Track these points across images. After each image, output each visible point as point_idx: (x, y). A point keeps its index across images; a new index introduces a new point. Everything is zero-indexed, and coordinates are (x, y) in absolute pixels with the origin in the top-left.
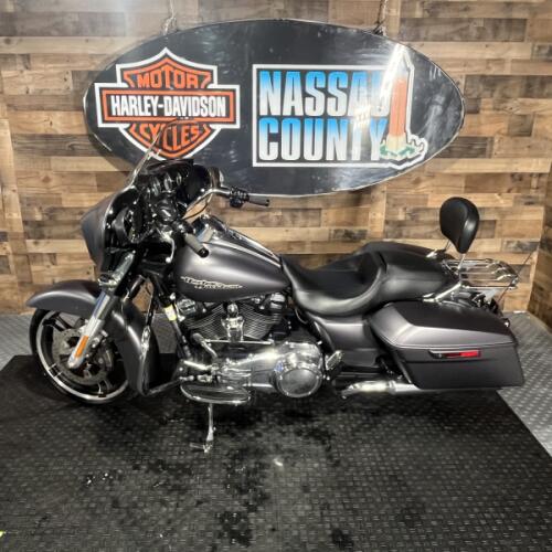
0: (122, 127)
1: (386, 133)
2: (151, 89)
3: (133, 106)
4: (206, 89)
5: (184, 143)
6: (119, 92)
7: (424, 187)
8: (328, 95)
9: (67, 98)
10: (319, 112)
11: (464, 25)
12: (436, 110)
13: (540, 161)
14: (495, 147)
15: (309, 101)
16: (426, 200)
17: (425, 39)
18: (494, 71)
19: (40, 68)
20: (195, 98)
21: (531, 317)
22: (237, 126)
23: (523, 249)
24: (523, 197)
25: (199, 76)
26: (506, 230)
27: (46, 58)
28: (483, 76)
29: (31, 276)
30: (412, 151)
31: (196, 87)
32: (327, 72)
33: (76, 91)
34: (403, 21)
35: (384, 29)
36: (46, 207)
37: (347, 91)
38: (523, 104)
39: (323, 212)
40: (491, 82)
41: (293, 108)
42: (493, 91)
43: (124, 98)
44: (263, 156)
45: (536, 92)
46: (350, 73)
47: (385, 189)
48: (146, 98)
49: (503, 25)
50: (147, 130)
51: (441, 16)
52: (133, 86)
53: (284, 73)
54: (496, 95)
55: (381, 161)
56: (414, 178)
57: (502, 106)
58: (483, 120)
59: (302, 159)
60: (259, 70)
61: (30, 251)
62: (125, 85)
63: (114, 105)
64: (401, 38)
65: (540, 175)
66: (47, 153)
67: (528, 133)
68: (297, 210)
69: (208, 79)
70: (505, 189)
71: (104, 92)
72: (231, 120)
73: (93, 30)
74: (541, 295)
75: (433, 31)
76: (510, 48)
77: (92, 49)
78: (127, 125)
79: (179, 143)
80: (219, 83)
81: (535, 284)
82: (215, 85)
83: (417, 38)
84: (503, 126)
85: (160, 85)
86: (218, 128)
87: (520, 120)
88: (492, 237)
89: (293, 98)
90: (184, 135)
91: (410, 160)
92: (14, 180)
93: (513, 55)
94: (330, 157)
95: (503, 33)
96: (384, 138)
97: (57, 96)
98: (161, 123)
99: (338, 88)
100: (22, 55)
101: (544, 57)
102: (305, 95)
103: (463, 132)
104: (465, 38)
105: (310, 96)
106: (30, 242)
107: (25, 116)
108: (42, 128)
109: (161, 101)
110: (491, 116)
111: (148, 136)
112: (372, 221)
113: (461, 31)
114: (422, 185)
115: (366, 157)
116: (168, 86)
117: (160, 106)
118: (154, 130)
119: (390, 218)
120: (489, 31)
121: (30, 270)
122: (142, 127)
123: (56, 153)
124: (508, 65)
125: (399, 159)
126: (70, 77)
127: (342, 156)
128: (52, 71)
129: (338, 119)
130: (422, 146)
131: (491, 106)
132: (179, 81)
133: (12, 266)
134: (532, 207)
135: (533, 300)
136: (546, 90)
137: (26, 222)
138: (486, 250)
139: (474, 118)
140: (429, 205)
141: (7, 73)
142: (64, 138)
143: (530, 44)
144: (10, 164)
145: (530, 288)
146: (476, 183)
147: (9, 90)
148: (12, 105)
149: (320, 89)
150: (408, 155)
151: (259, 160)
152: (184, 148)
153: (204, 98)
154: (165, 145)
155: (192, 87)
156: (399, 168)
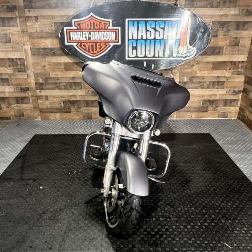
0: (74, 45)
1: (179, 46)
2: (86, 29)
3: (79, 36)
4: (107, 29)
5: (98, 50)
6: (73, 30)
8: (156, 31)
9: (52, 33)
10: (152, 37)
12: (199, 35)
13: (243, 56)
14: (224, 51)
15: (148, 33)
16: (196, 73)
17: (196, 7)
18: (224, 19)
19: (42, 21)
20: (103, 33)
21: (238, 121)
22: (120, 44)
23: (235, 93)
24: (236, 71)
25: (105, 24)
26: (229, 85)
27: (44, 17)
28: (219, 22)
30: (190, 53)
31: (104, 28)
32: (155, 21)
33: (56, 31)
35: (178, 3)
36: (45, 77)
37: (163, 29)
38: (236, 33)
40: (223, 24)
41: (142, 36)
42: (223, 27)
43: (75, 33)
44: (130, 55)
45: (241, 28)
46: (165, 21)
47: (179, 68)
48: (84, 33)
50: (84, 46)
52: (79, 28)
53: (138, 22)
54: (225, 29)
56: (191, 63)
57: (227, 34)
58: (219, 40)
59: (145, 57)
60: (128, 21)
61: (38, 95)
62: (76, 28)
63: (71, 36)
64: (186, 6)
65: (243, 62)
66: (45, 55)
67: (238, 45)
69: (108, 25)
70: (228, 68)
71: (68, 31)
72: (117, 41)
73: (63, 5)
74: (243, 112)
75: (199, 3)
76: (230, 10)
77: (62, 13)
78: (77, 44)
79: (96, 50)
80: (113, 26)
81: (240, 108)
82: (111, 27)
83: (192, 6)
84: (228, 42)
85: (89, 27)
86: (112, 44)
87: (235, 39)
88: (223, 88)
89: (142, 32)
90: (98, 47)
91: (189, 57)
92: (32, 66)
93: (231, 13)
95: (228, 4)
96: (179, 48)
97: (48, 32)
98: (90, 43)
99: (160, 28)
100: (35, 16)
101: (244, 13)
102: (147, 31)
103: (211, 45)
104: (212, 6)
105: (148, 31)
106: (38, 91)
107: (36, 41)
108: (43, 45)
109: (90, 34)
110: (222, 38)
111: (85, 48)
113: (210, 3)
114: (194, 67)
115: (171, 55)
116: (92, 28)
117: (90, 36)
118: (87, 46)
119: (181, 80)
120: (222, 3)
121: (38, 102)
122: (82, 44)
123: (48, 55)
124: (230, 17)
125: (184, 56)
126: (53, 25)
127: (161, 55)
128: (47, 23)
129: (160, 40)
130: (194, 50)
131: (222, 34)
132: (97, 26)
133: (31, 101)
134: (239, 76)
135: (240, 114)
136: (246, 27)
137: (36, 83)
138: (220, 93)
139: (216, 39)
140: (197, 75)
141: (29, 23)
142: (52, 49)
143: (239, 8)
144: (30, 60)
145: (238, 109)
146: (216, 66)
147: (30, 31)
148: (31, 36)
149: (153, 28)
150: (188, 54)
151: (128, 57)
152: (98, 52)
153: (107, 32)
154: (91, 51)
155: (102, 28)
156: (185, 60)
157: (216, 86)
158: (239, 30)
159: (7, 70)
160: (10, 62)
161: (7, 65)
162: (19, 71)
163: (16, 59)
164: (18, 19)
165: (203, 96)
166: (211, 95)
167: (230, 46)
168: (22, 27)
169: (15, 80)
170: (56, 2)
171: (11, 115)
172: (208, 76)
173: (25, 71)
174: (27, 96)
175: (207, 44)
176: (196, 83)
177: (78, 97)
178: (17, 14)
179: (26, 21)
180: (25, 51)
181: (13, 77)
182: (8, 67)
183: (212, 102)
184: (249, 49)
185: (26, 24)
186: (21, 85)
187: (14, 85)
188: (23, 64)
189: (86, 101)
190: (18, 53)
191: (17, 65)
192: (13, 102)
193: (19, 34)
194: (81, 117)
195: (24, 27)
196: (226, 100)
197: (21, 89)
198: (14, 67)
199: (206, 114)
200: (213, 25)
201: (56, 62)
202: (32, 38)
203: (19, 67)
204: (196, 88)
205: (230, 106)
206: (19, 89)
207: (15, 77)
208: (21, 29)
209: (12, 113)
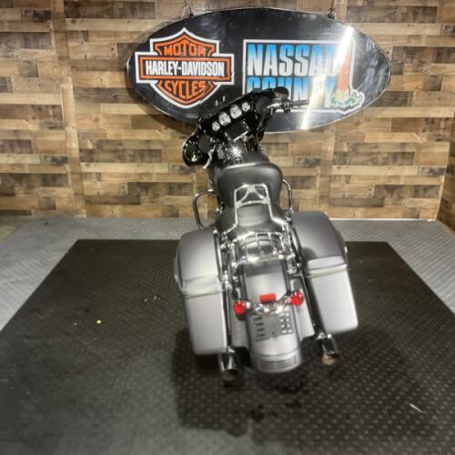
0: (153, 83)
1: (335, 88)
2: (173, 56)
5: (194, 94)
6: (151, 58)
7: (362, 128)
8: (295, 61)
9: (112, 62)
10: (289, 73)
11: (392, 11)
12: (371, 71)
13: (447, 108)
14: (414, 99)
15: (282, 65)
16: (363, 137)
17: (365, 21)
18: (414, 43)
19: (94, 40)
20: (203, 63)
21: (439, 223)
22: (232, 83)
23: (434, 173)
24: (435, 135)
25: (207, 48)
26: (422, 159)
27: (99, 34)
28: (406, 48)
29: (83, 188)
30: (354, 101)
32: (295, 45)
33: (120, 58)
34: (349, 8)
35: (335, 14)
36: (96, 139)
37: (308, 59)
38: (435, 67)
39: (290, 145)
40: (412, 52)
41: (271, 71)
42: (413, 58)
43: (155, 62)
45: (444, 59)
46: (311, 46)
47: (334, 129)
48: (170, 63)
49: (420, 11)
50: (170, 85)
51: (376, 4)
52: (161, 54)
53: (265, 45)
54: (415, 61)
55: (332, 108)
56: (356, 119)
57: (419, 69)
58: (405, 80)
60: (247, 44)
61: (83, 171)
62: (156, 54)
63: (147, 68)
64: (348, 20)
65: (447, 119)
66: (99, 101)
67: (438, 89)
68: (271, 144)
69: (213, 50)
70: (421, 130)
71: (142, 58)
72: (228, 78)
73: (133, 14)
74: (447, 207)
75: (370, 15)
76: (425, 27)
77: (132, 28)
79: (190, 93)
80: (221, 52)
81: (442, 200)
82: (217, 54)
83: (359, 20)
84: (420, 83)
85: (179, 54)
86: (219, 85)
87: (433, 79)
88: (411, 164)
89: (271, 64)
90: (194, 88)
91: (352, 108)
92: (74, 120)
93: (427, 32)
96: (334, 92)
97: (106, 61)
98: (179, 80)
99: (302, 56)
100: (83, 32)
101: (450, 34)
102: (279, 61)
103: (391, 88)
104: (393, 21)
105: (283, 62)
106: (83, 164)
107: (84, 74)
108: (95, 83)
109: (180, 65)
110: (411, 76)
111: (170, 90)
112: (325, 152)
113: (391, 15)
114: (361, 126)
116: (185, 54)
118: (175, 86)
119: (338, 150)
120: (411, 15)
121: (82, 184)
122: (167, 83)
123: (103, 101)
124: (424, 40)
125: (344, 106)
126: (116, 48)
128: (103, 43)
129: (302, 78)
130: (360, 97)
131: (411, 69)
132: (193, 51)
133: (70, 181)
134: (440, 143)
135: (441, 211)
136: (452, 58)
137: (81, 150)
138: (407, 173)
139: (399, 77)
140: (366, 141)
141: (71, 44)
142: (110, 90)
143: (440, 25)
144: (71, 109)
145: (439, 201)
146: (400, 125)
147: (73, 56)
148: (75, 67)
149: (289, 57)
150: (351, 104)
152: (193, 98)
153: (209, 63)
154: (181, 95)
155: (202, 54)
156: (345, 113)
157: (399, 161)
158: (440, 62)
159: (30, 126)
160: (35, 111)
161: (30, 117)
162: (51, 128)
163: (47, 106)
165: (376, 178)
166: (390, 177)
167: (424, 90)
168: (59, 50)
169: (43, 143)
170: (122, 7)
171: (33, 207)
172: (385, 143)
173: (62, 128)
174: (64, 172)
175: (384, 86)
176: (365, 154)
177: (154, 176)
178: (51, 26)
179: (67, 40)
180: (64, 92)
181: (39, 139)
182: (31, 120)
183: (391, 189)
185: (67, 45)
186: (54, 152)
187: (40, 152)
188: (58, 116)
189: (169, 184)
190: (51, 95)
191: (49, 116)
192: (37, 182)
193: (53, 62)
194: (159, 212)
195: (64, 50)
196: (416, 186)
197: (54, 159)
198: (43, 121)
199: (380, 210)
200: (396, 53)
201: (117, 113)
202: (77, 70)
203: (52, 120)
204: (363, 164)
205: (424, 197)
206: (49, 159)
207: (43, 138)
208: (58, 52)
209: (35, 203)
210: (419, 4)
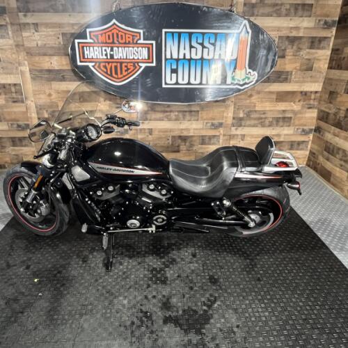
0: (91, 65)
1: (235, 68)
2: (106, 43)
3: (97, 53)
4: (136, 43)
5: (124, 73)
6: (89, 44)
7: (254, 99)
8: (204, 47)
9: (59, 49)
10: (199, 56)
11: (278, 7)
13: (317, 84)
14: (293, 77)
15: (193, 50)
16: (255, 106)
17: (257, 16)
18: (294, 34)
19: (44, 31)
20: (130, 48)
21: (308, 168)
22: (154, 64)
23: (305, 132)
24: (308, 104)
25: (133, 36)
26: (297, 122)
27: (47, 25)
28: (288, 37)
30: (249, 78)
31: (131, 42)
32: (203, 34)
33: (64, 45)
34: (245, 5)
35: (235, 9)
36: (50, 110)
37: (214, 45)
38: (309, 53)
39: (200, 112)
40: (292, 40)
41: (184, 55)
42: (293, 45)
43: (91, 48)
44: (168, 81)
45: (316, 46)
46: (216, 34)
47: (233, 100)
48: (104, 48)
49: (300, 7)
50: (105, 67)
51: (266, 1)
52: (96, 41)
53: (180, 34)
54: (295, 47)
55: (232, 84)
56: (249, 93)
57: (298, 53)
58: (287, 62)
59: (189, 83)
60: (166, 32)
62: (92, 41)
63: (86, 53)
64: (244, 14)
65: (316, 92)
66: (50, 80)
67: (310, 69)
68: (186, 111)
69: (138, 37)
70: (297, 100)
71: (80, 45)
72: (151, 61)
73: (73, 9)
74: (314, 157)
75: (261, 11)
76: (303, 21)
77: (72, 21)
78: (93, 64)
79: (121, 73)
80: (144, 40)
81: (310, 151)
82: (141, 41)
83: (253, 15)
84: (298, 65)
85: (111, 41)
86: (144, 65)
87: (307, 61)
88: (289, 126)
89: (185, 49)
90: (124, 69)
91: (248, 84)
92: (32, 95)
93: (305, 25)
94: (204, 82)
95: (300, 12)
96: (234, 71)
97: (53, 47)
98: (112, 62)
99: (209, 43)
100: (34, 24)
101: (322, 26)
102: (191, 47)
103: (276, 68)
104: (279, 15)
105: (194, 47)
107: (37, 59)
108: (46, 66)
109: (112, 50)
110: (291, 59)
111: (105, 70)
112: (226, 117)
113: (277, 11)
114: (253, 98)
115: (224, 81)
116: (115, 41)
117: (112, 53)
118: (109, 67)
119: (236, 116)
120: (292, 11)
122: (102, 65)
123: (54, 79)
124: (302, 31)
125: (241, 83)
126: (61, 37)
127: (211, 81)
128: (51, 33)
129: (209, 60)
130: (254, 75)
131: (291, 54)
132: (122, 39)
134: (310, 110)
135: (309, 160)
136: (322, 45)
137: (39, 118)
138: (286, 133)
139: (283, 60)
140: (257, 109)
141: (25, 34)
142: (59, 71)
143: (314, 18)
144: (29, 87)
145: (308, 153)
146: (282, 97)
147: (27, 44)
148: (30, 53)
149: (199, 44)
150: (247, 81)
151: (166, 84)
152: (124, 76)
153: (136, 48)
154: (114, 75)
155: (129, 42)
156: (242, 88)
157: (281, 124)
158: (313, 49)
160: (1, 89)
162: (14, 102)
163: (10, 85)
164: (9, 27)
166: (274, 135)
168: (15, 39)
169: (9, 113)
170: (64, 2)
171: (6, 162)
172: (271, 111)
173: (23, 102)
174: (27, 135)
175: (272, 67)
176: (255, 119)
179: (21, 31)
180: (22, 73)
181: (5, 110)
184: (325, 74)
185: (22, 35)
186: (18, 121)
187: (8, 121)
188: (19, 92)
190: (12, 76)
191: (12, 92)
192: (8, 144)
193: (12, 49)
195: (20, 39)
196: (292, 142)
197: (19, 126)
198: (7, 96)
200: (280, 41)
201: (65, 89)
202: (31, 55)
203: (14, 95)
204: (254, 126)
205: (297, 149)
206: (15, 126)
207: (9, 110)
208: (15, 41)
209: (8, 159)
210: (299, 2)
